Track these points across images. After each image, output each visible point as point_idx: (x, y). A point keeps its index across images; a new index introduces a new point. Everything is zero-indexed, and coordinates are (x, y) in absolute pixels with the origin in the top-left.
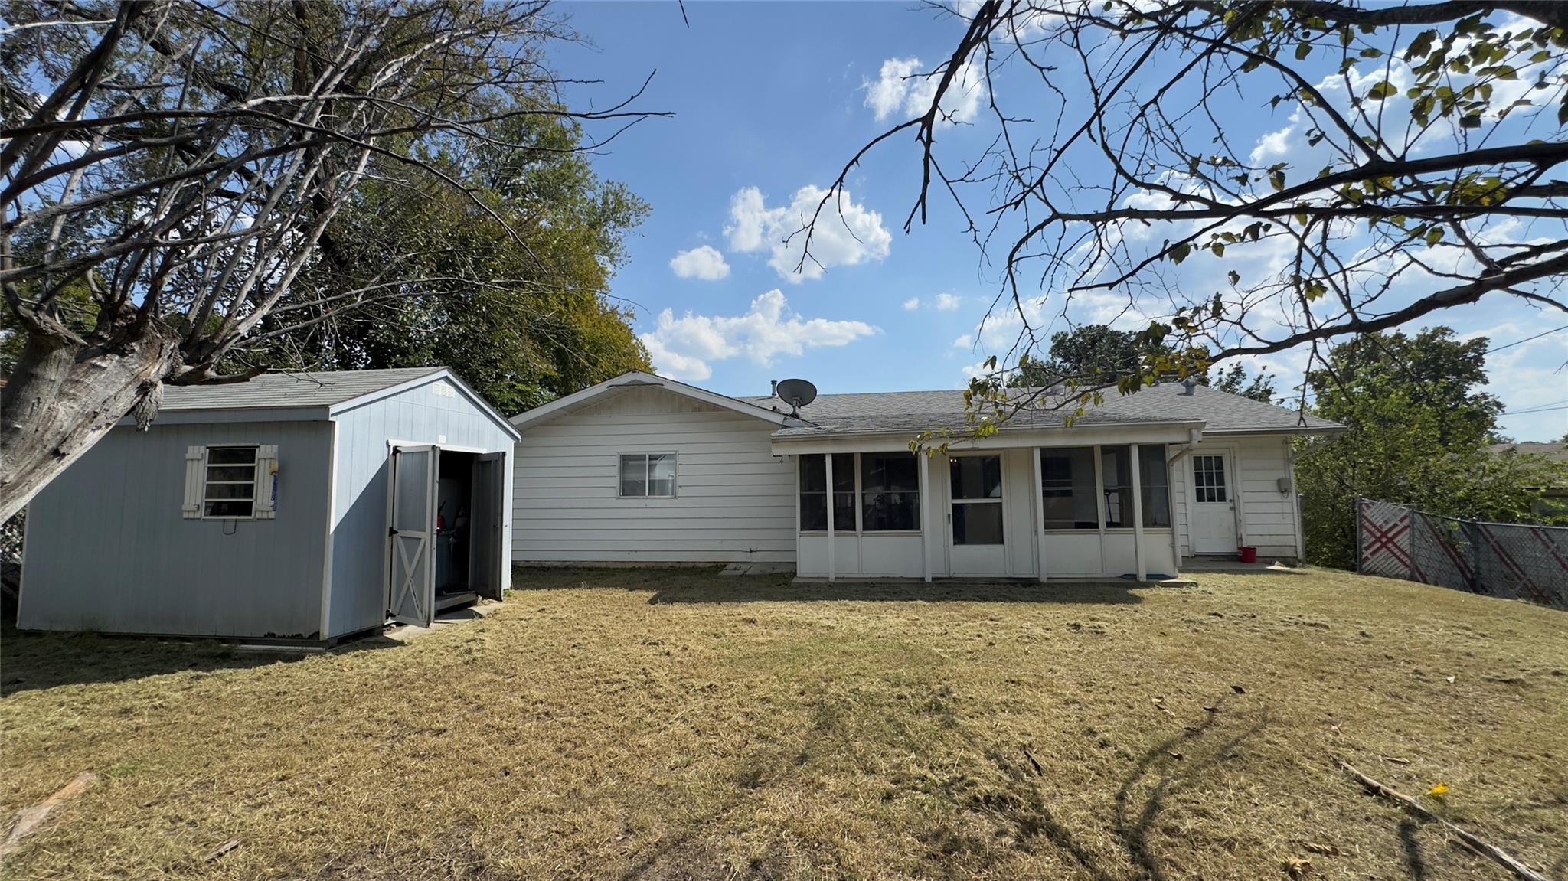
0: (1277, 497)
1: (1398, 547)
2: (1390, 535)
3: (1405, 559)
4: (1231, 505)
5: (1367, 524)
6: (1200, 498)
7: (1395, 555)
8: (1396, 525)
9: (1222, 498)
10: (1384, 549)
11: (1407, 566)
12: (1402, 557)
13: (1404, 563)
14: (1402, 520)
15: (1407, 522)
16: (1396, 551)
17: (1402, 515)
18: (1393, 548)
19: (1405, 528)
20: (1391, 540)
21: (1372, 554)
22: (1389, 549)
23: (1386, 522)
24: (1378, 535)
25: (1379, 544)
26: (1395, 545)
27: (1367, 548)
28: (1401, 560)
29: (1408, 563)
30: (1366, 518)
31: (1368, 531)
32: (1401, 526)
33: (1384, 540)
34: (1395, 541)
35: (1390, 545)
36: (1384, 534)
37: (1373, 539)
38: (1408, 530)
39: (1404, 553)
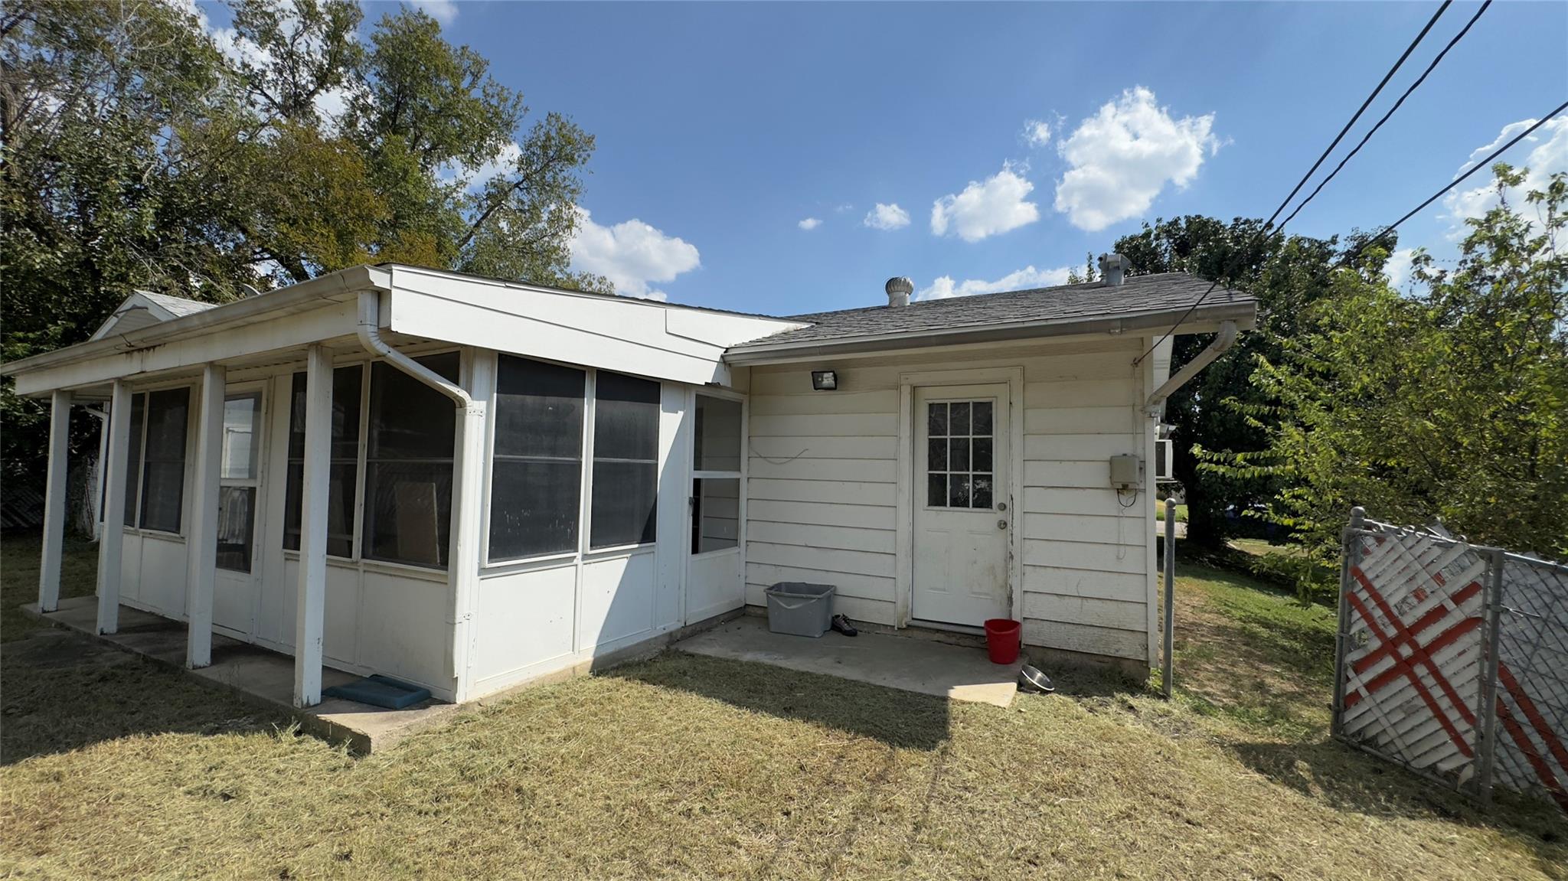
0: (1107, 502)
1: (1443, 683)
2: (1424, 638)
3: (1462, 726)
4: (1001, 515)
5: (1363, 595)
6: (936, 498)
7: (1432, 704)
8: (1440, 612)
9: (984, 500)
10: (1404, 681)
11: (1464, 749)
12: (1454, 715)
13: (1457, 738)
14: (1459, 598)
15: (1474, 605)
16: (1437, 692)
17: (1464, 581)
18: (1429, 682)
19: (1468, 624)
20: (1424, 655)
21: (1372, 686)
22: (1416, 682)
23: (1419, 595)
24: (1391, 632)
25: (1389, 662)
26: (1435, 672)
27: (1359, 667)
28: (1448, 726)
29: (1470, 739)
30: (1362, 577)
31: (1367, 616)
32: (1457, 615)
33: (1406, 651)
34: (1438, 659)
35: (1421, 670)
36: (1408, 634)
37: (1376, 644)
38: (1476, 635)
39: (1459, 704)
